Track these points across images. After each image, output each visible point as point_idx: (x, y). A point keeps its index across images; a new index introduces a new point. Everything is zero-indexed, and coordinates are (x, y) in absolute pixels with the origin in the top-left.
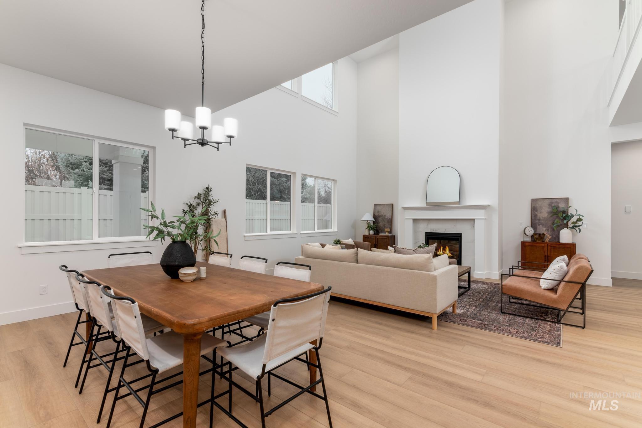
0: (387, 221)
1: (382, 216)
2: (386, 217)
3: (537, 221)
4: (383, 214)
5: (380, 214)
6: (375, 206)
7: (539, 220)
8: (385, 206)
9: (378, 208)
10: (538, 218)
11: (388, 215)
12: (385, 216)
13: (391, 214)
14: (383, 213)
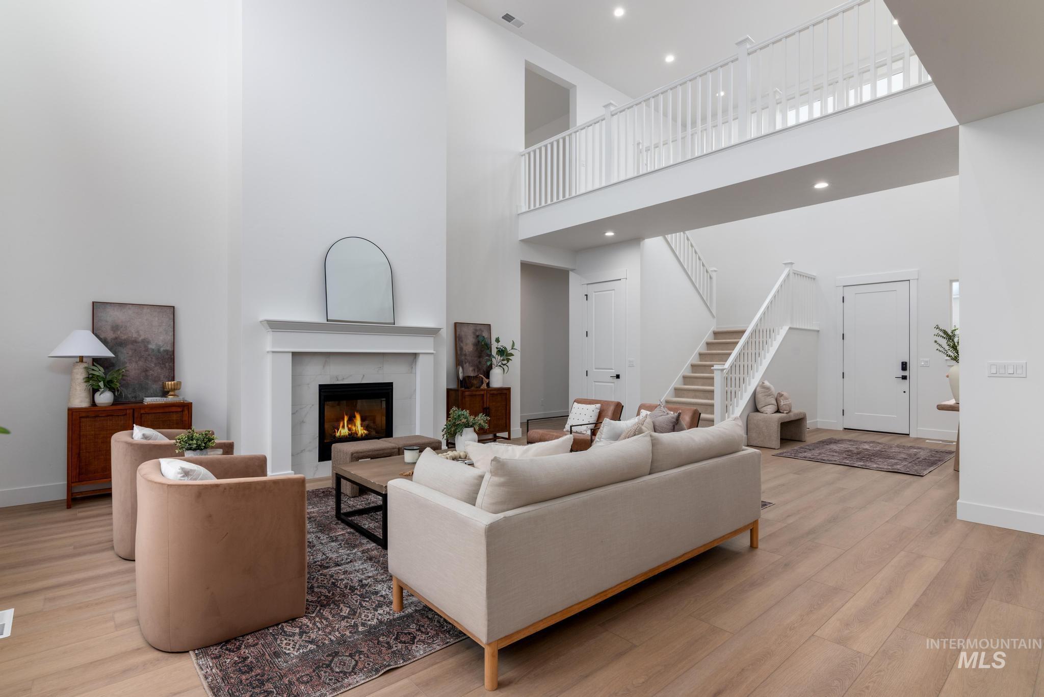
0: (157, 359)
1: (135, 342)
2: (151, 346)
3: (463, 358)
4: (135, 335)
5: (124, 337)
6: (96, 306)
7: (465, 355)
8: (145, 310)
9: (112, 316)
10: (464, 353)
11: (159, 341)
12: (146, 342)
13: (170, 338)
14: (138, 332)
